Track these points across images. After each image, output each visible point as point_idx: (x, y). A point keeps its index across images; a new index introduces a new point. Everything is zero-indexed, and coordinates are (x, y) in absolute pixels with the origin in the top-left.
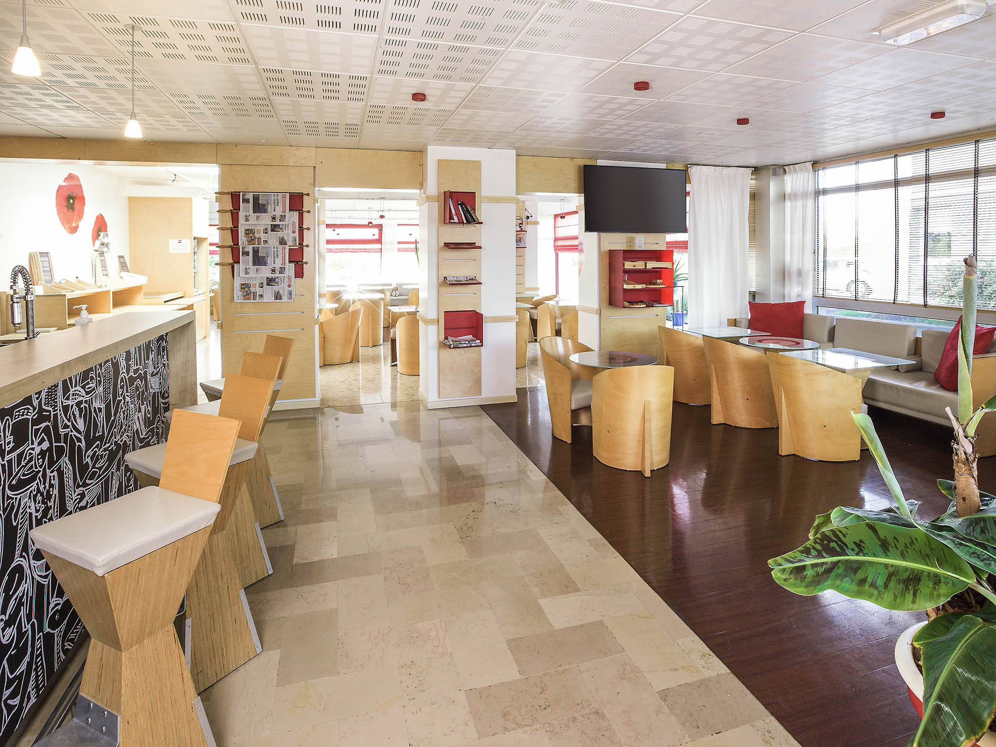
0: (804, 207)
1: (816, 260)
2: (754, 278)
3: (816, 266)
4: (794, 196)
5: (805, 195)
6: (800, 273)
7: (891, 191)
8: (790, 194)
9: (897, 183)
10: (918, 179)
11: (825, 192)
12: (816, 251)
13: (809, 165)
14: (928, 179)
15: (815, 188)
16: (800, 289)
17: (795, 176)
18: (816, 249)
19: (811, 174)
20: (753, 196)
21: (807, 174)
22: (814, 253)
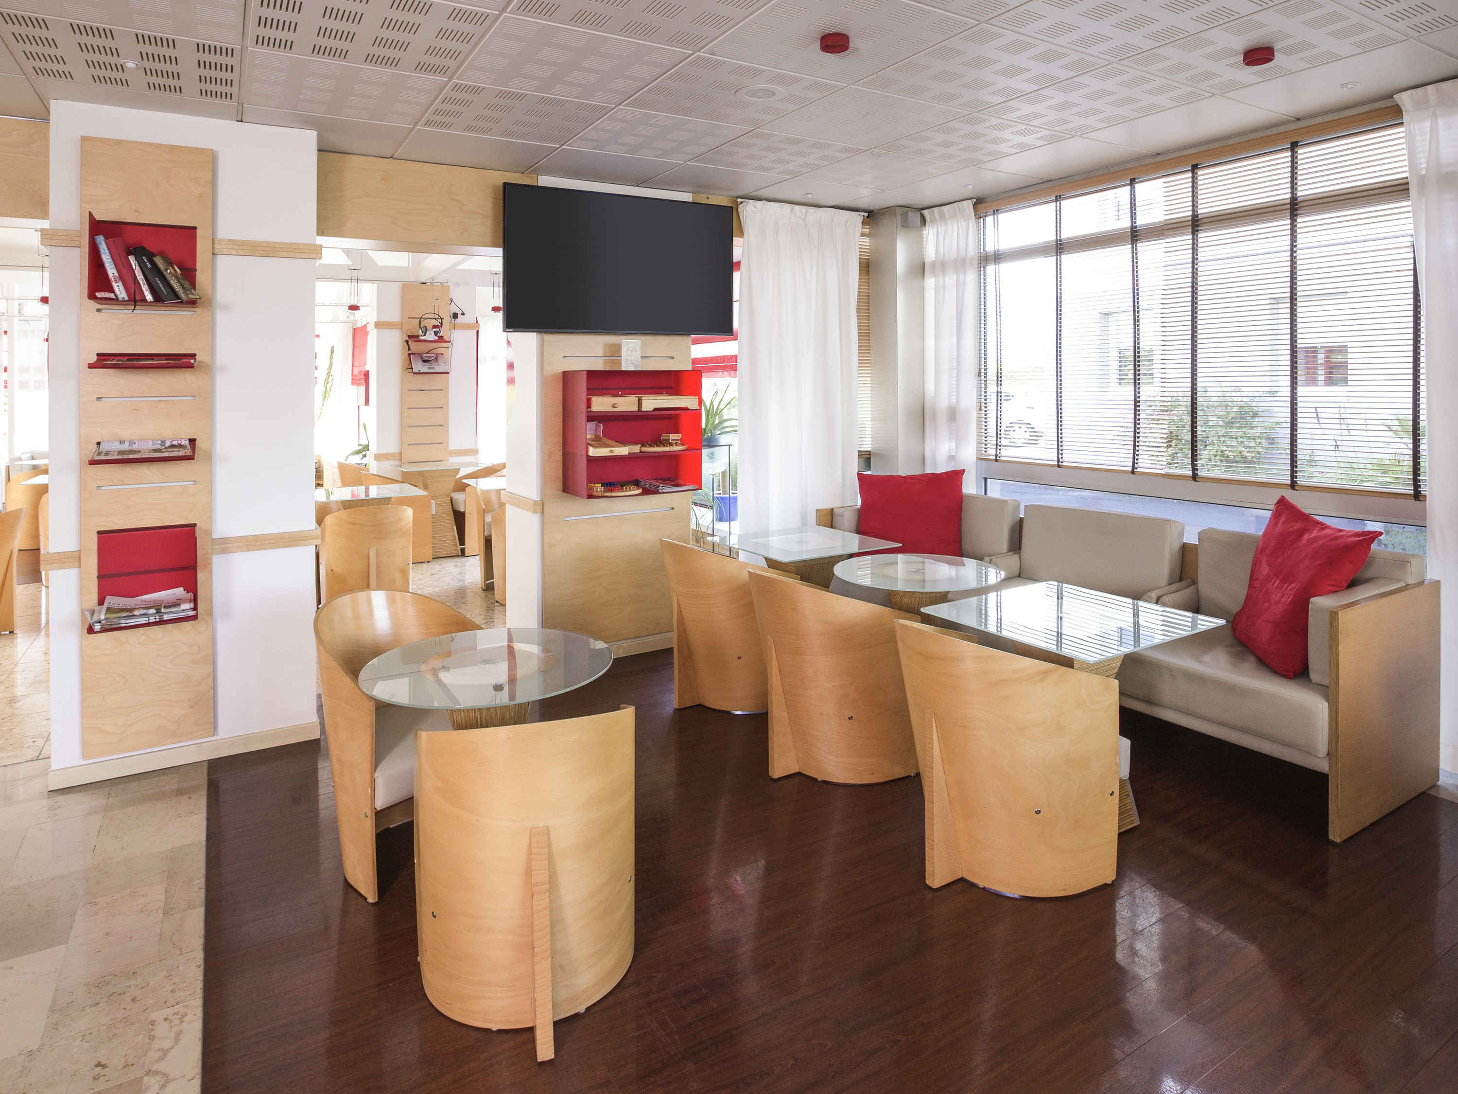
0: (960, 288)
1: (983, 389)
2: (868, 425)
3: (983, 400)
4: (942, 266)
5: (960, 264)
6: (953, 414)
7: (1126, 250)
8: (933, 264)
9: (1135, 235)
10: (1175, 226)
11: (998, 257)
12: (983, 370)
13: (969, 205)
14: (1196, 224)
15: (980, 249)
16: (953, 445)
17: (942, 229)
18: (983, 367)
19: (972, 222)
20: (867, 267)
21: (964, 224)
22: (979, 375)
